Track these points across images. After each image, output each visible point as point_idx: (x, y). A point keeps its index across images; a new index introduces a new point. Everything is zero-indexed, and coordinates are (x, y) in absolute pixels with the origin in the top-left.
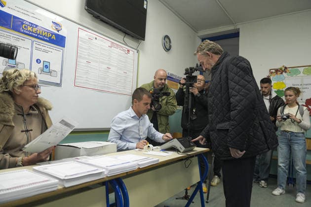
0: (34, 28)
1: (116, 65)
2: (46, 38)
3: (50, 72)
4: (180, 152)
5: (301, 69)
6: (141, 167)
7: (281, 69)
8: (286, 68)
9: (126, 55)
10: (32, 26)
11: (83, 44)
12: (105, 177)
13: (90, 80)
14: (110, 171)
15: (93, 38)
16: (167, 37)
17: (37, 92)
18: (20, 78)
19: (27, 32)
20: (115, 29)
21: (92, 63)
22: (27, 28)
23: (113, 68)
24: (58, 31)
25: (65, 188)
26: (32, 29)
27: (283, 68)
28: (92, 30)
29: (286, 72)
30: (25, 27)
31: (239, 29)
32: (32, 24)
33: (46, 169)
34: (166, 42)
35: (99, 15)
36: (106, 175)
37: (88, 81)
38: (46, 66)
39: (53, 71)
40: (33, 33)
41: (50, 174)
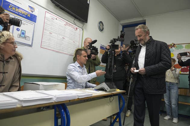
0: (16, 9)
1: (68, 36)
2: (24, 16)
3: (25, 37)
4: (107, 91)
5: (184, 45)
6: (80, 98)
7: (171, 45)
8: (174, 44)
9: (75, 31)
10: (15, 7)
11: (48, 22)
12: (53, 102)
13: (51, 44)
14: (58, 98)
15: (55, 18)
16: (101, 22)
17: (15, 47)
18: (3, 37)
19: (12, 10)
20: (69, 14)
21: (53, 34)
22: (12, 8)
23: (66, 39)
24: (32, 12)
25: (23, 107)
26: (15, 9)
27: (173, 45)
28: (54, 14)
29: (174, 47)
30: (11, 7)
31: (145, 20)
32: (15, 6)
33: (12, 94)
34: (101, 25)
35: (59, 4)
36: (54, 100)
37: (50, 45)
38: (23, 33)
39: (28, 37)
40: (16, 11)
41: (13, 97)
